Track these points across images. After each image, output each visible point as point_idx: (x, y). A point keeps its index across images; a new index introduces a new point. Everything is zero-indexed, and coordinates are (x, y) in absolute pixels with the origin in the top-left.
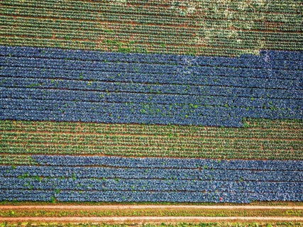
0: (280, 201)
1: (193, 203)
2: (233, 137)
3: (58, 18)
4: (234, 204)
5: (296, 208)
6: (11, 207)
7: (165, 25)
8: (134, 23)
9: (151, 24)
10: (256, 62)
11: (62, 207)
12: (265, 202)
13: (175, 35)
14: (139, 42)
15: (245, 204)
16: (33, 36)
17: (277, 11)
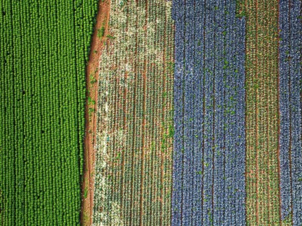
2: (256, 27)
3: (141, 196)
7: (144, 93)
8: (143, 123)
9: (144, 106)
10: (179, 4)
13: (154, 83)
14: (163, 117)
16: (160, 220)
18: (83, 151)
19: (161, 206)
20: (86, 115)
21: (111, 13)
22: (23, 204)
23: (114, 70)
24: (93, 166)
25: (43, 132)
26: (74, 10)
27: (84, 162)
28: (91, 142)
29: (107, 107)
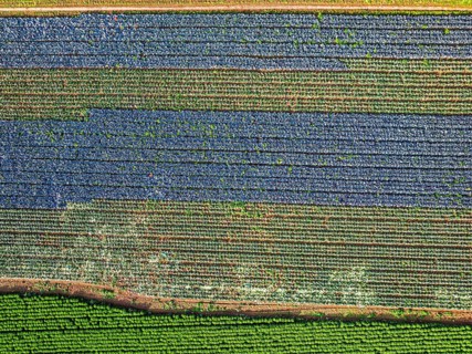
0: (44, 17)
1: (151, 13)
2: (101, 96)
3: (321, 244)
4: (100, 13)
5: (24, 9)
6: (370, 8)
7: (187, 239)
8: (227, 241)
9: (204, 240)
10: (71, 192)
11: (310, 7)
12: (62, 16)
13: (173, 226)
14: (219, 215)
15: (87, 13)
16: (351, 219)
17: (45, 260)
18: (264, 318)
19: (333, 219)
20: (217, 315)
21: (82, 281)
23: (158, 277)
24: (284, 305)
26: (78, 329)
27: (278, 316)
28: (253, 308)
29: (207, 288)
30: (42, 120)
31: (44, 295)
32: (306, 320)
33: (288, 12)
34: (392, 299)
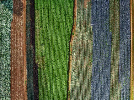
0: (130, 24)
2: (114, 34)
3: (84, 77)
5: (132, 20)
6: (131, 88)
10: (95, 27)
11: (131, 76)
14: (90, 57)
16: (89, 83)
17: (80, 21)
18: (69, 65)
20: (69, 56)
21: (76, 29)
22: (52, 78)
23: (77, 44)
24: (71, 69)
25: (58, 60)
26: (66, 27)
28: (70, 63)
29: (75, 54)
30: (109, 22)
31: (73, 21)
32: (68, 74)
33: (130, 72)
34: (72, 91)
